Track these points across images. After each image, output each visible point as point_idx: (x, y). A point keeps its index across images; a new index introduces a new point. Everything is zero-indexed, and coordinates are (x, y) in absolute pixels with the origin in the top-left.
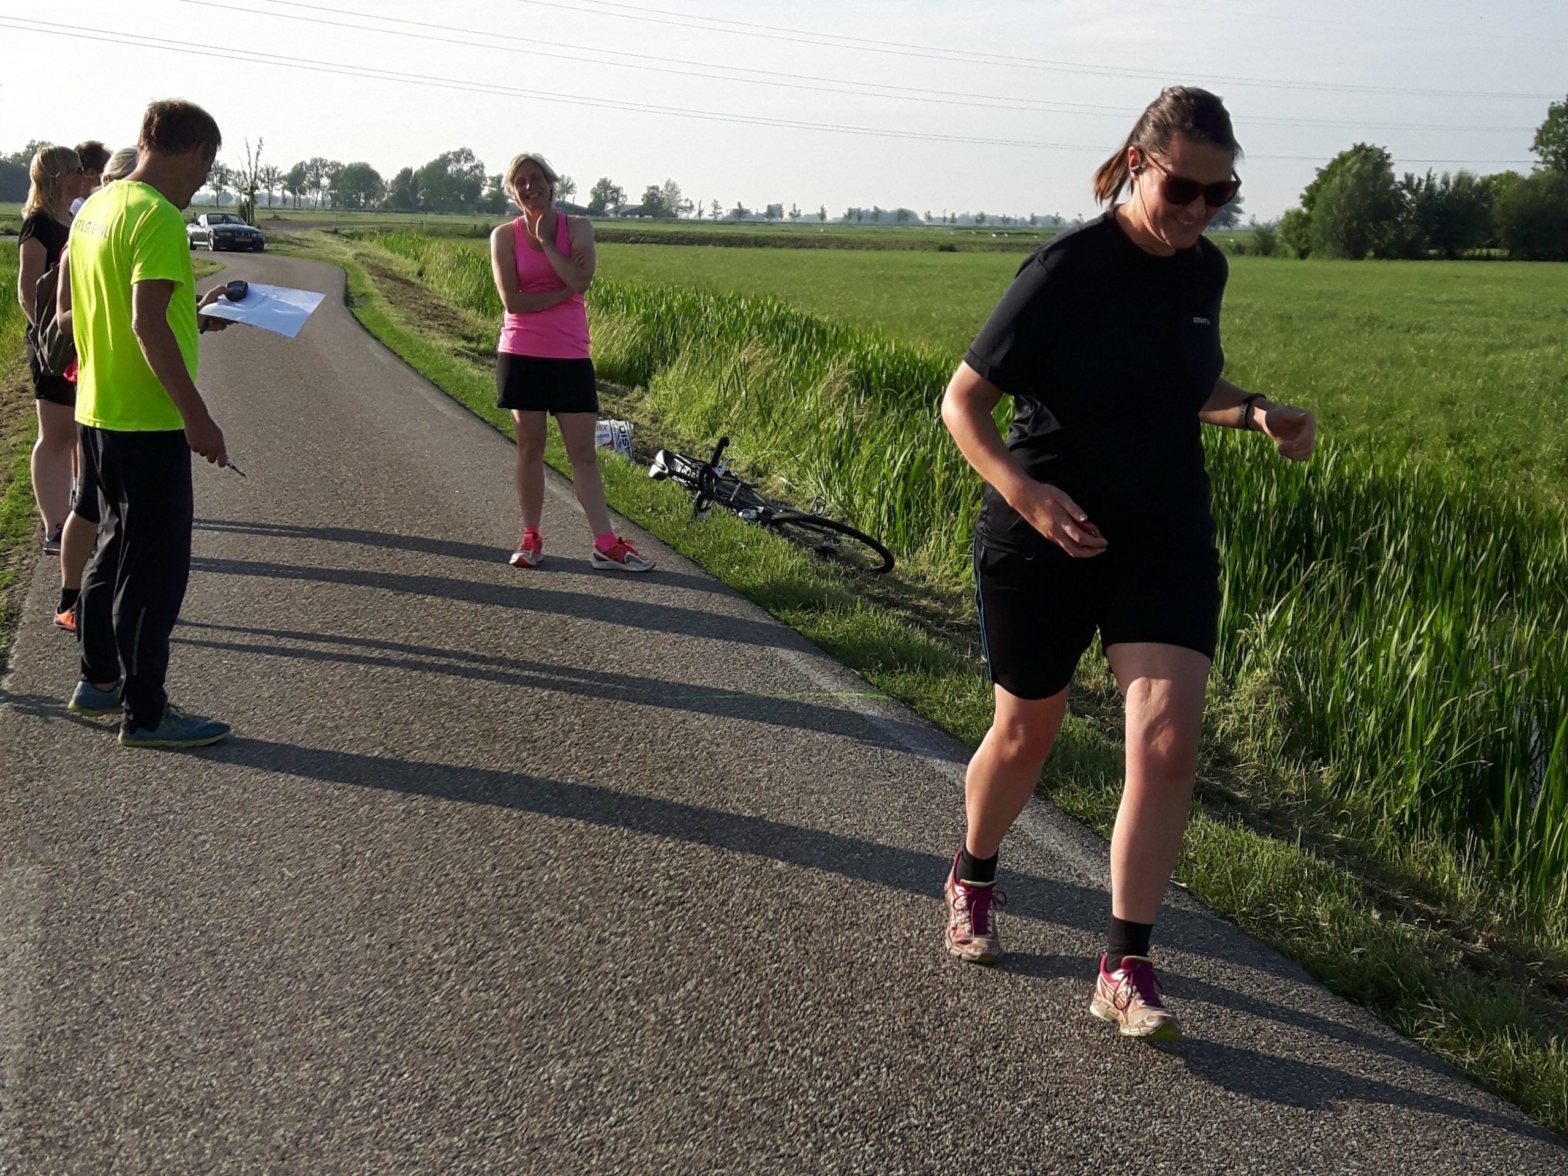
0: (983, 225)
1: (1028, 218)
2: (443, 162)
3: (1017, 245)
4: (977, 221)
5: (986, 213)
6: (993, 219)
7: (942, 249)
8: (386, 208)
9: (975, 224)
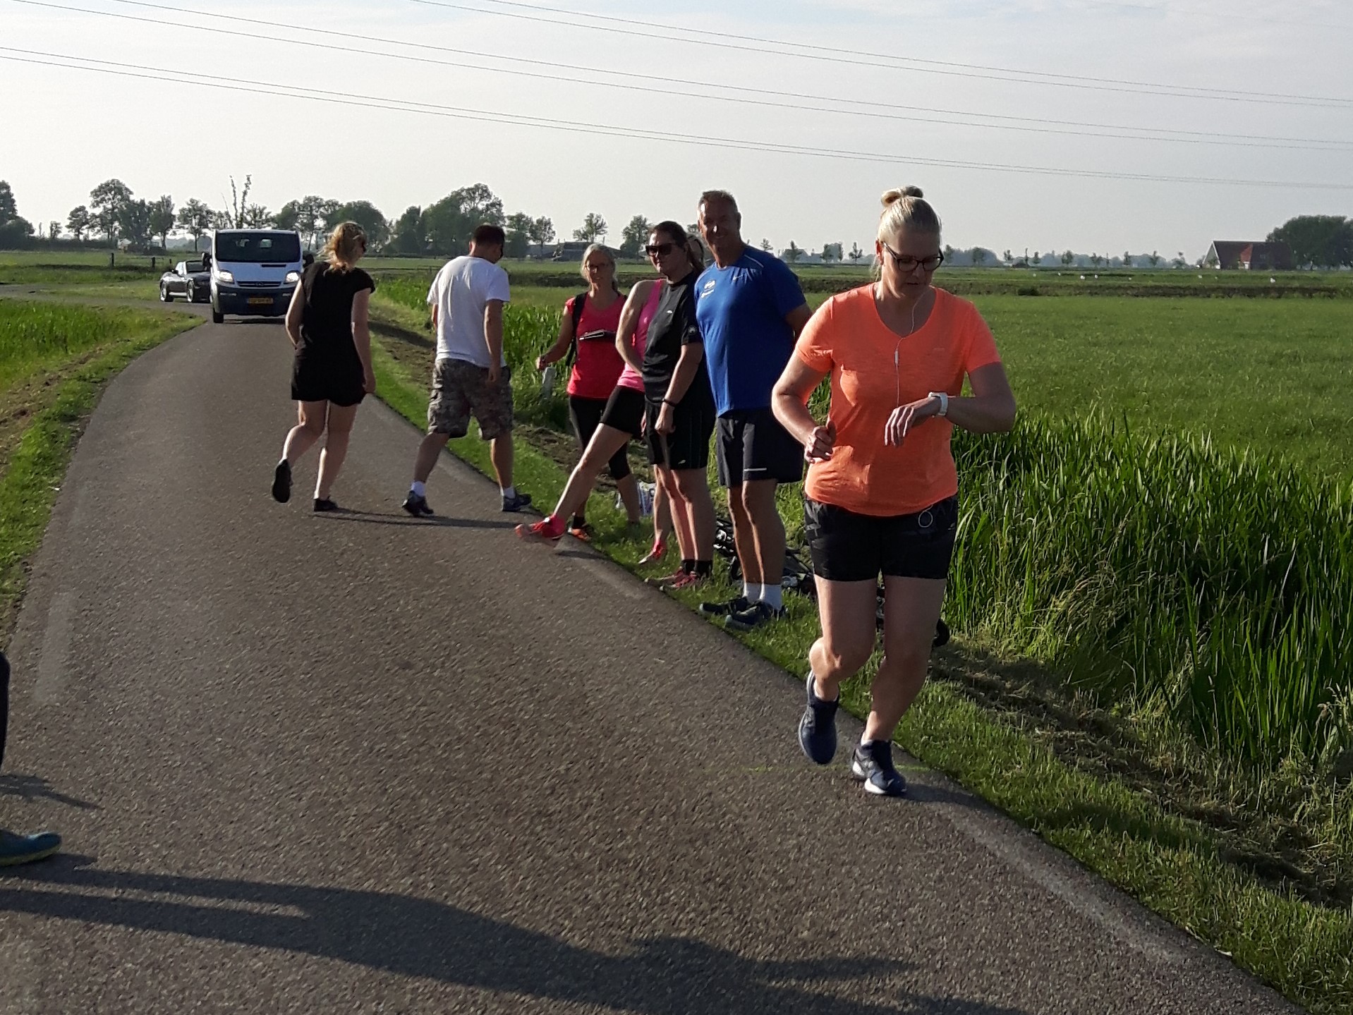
0: (1070, 266)
1: (1122, 258)
2: (454, 201)
3: (1109, 288)
4: (1063, 261)
5: (1074, 252)
6: (1082, 259)
7: (1023, 293)
8: (389, 252)
9: (1061, 265)
